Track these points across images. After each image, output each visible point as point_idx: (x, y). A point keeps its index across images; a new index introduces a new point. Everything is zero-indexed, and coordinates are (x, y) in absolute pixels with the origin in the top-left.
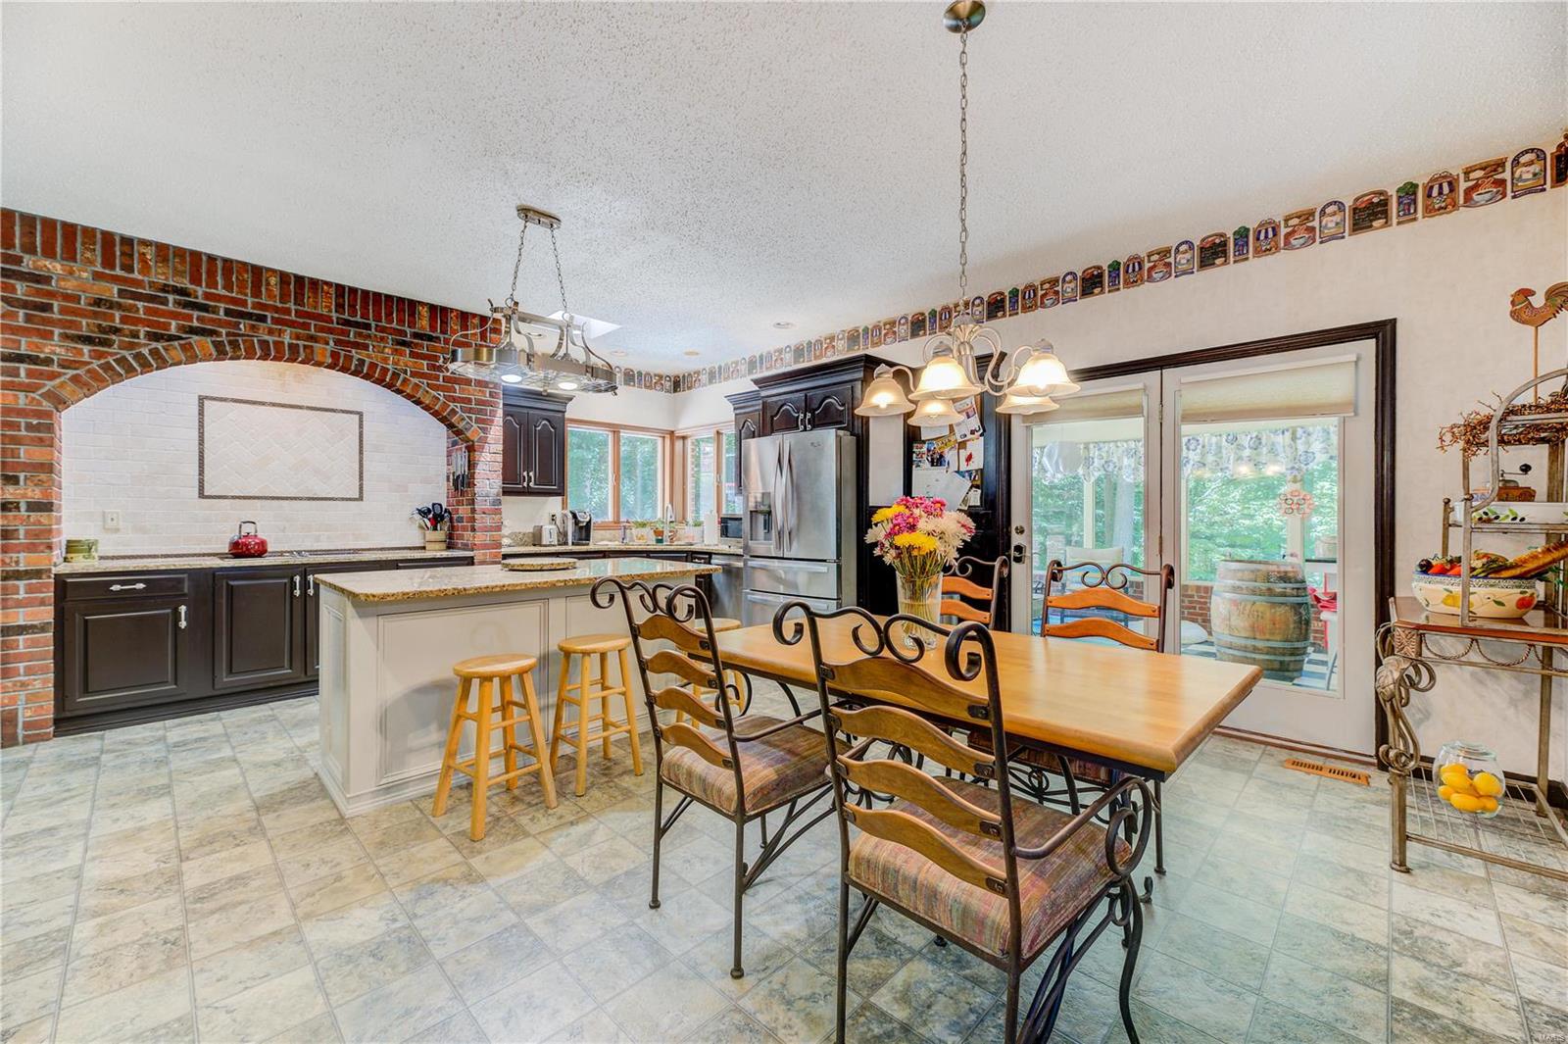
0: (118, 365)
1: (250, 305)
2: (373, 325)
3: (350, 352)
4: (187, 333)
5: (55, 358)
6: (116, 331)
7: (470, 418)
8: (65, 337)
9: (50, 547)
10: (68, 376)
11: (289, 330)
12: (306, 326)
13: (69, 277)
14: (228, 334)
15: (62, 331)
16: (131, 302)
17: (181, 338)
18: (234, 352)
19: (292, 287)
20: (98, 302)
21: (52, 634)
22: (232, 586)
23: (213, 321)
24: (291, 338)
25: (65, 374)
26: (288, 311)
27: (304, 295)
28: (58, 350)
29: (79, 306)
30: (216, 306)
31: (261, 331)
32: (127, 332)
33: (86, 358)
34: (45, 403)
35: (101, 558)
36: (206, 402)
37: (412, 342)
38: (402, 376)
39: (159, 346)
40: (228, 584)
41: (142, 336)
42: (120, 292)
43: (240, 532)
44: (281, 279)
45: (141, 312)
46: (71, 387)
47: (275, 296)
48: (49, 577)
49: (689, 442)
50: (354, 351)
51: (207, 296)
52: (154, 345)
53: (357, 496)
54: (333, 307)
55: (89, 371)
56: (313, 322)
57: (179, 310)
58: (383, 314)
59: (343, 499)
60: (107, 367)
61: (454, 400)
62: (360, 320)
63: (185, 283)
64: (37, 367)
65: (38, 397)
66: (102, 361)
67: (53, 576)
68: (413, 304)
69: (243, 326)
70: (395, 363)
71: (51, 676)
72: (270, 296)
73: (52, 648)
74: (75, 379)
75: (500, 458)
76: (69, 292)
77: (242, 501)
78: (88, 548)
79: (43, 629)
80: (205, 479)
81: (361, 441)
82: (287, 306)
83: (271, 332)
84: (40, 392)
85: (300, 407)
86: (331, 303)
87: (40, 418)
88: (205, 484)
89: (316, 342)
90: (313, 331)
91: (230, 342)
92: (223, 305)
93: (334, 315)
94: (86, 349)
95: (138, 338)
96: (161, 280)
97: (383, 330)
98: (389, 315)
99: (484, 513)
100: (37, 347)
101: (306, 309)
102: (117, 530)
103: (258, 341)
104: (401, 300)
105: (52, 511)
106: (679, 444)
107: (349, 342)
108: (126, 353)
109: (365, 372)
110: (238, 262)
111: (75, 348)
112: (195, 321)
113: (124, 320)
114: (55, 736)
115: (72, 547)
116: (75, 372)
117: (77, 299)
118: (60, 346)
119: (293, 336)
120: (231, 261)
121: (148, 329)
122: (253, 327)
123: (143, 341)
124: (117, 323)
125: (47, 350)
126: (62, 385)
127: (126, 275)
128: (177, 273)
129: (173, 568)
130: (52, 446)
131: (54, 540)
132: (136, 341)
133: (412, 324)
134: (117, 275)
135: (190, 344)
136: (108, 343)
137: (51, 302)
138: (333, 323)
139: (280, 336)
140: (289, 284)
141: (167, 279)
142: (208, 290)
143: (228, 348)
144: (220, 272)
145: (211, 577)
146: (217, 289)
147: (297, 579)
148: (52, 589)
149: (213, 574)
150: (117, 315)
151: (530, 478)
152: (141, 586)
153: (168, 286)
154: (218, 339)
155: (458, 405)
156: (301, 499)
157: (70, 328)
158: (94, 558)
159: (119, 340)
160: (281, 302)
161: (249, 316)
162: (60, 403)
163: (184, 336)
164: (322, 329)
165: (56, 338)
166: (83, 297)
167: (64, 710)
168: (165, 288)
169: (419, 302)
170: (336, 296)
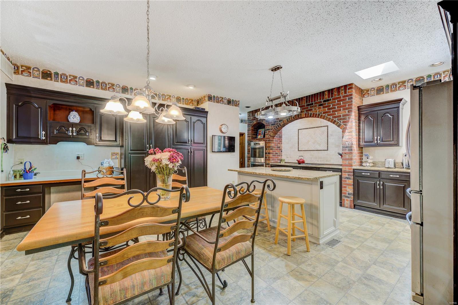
7: (341, 122)
36: (299, 130)
37: (323, 104)
38: (321, 114)
53: (327, 149)
59: (324, 150)
62: (311, 103)
68: (323, 93)
81: (328, 134)
85: (315, 128)
88: (299, 148)
97: (316, 103)
107: (309, 110)
133: (323, 99)
155: (337, 118)
156: (315, 150)
169: (325, 91)
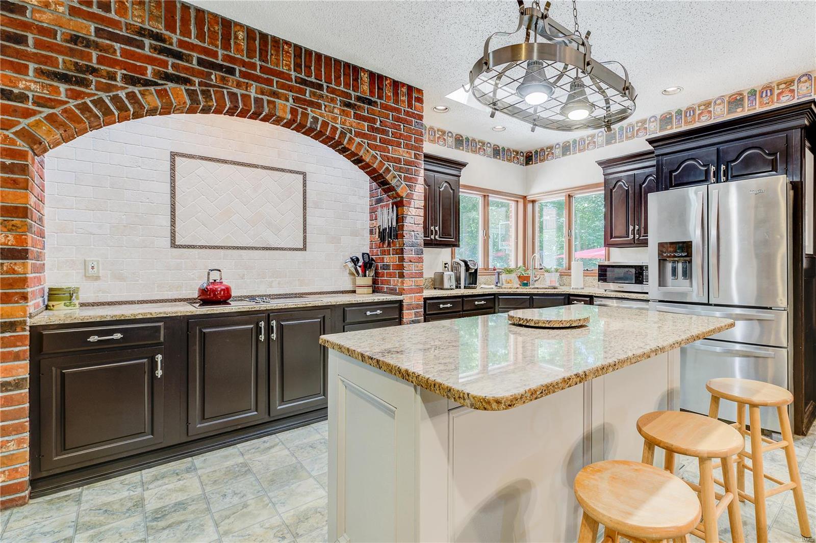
0: (96, 106)
1: (220, 57)
2: (325, 87)
3: (306, 109)
4: (161, 78)
5: (30, 95)
6: (93, 71)
7: (400, 176)
8: (40, 73)
9: (25, 297)
10: (43, 115)
11: (255, 84)
12: (269, 82)
13: (46, 10)
14: (200, 84)
15: (36, 66)
16: (108, 42)
17: (156, 84)
18: (206, 102)
19: (257, 42)
20: (75, 39)
21: (27, 390)
22: (204, 333)
23: (186, 69)
24: (256, 93)
25: (40, 112)
26: (253, 67)
27: (267, 52)
28: (33, 86)
29: (54, 41)
30: (190, 55)
31: (230, 84)
32: (105, 74)
33: (63, 97)
34: (19, 142)
35: (82, 305)
36: (177, 159)
37: (356, 105)
38: (348, 135)
39: (136, 90)
40: (201, 331)
41: (119, 78)
42: (97, 30)
43: (208, 278)
44: (247, 33)
45: (118, 54)
46: (46, 126)
47: (243, 51)
48: (24, 330)
49: (537, 205)
50: (309, 109)
51: (181, 43)
52: (131, 88)
53: (302, 247)
54: (292, 66)
55: (65, 111)
56: (275, 79)
57: (155, 55)
58: (333, 77)
59: (290, 249)
60: (84, 108)
61: (388, 159)
62: (314, 80)
63: (160, 28)
64: (10, 103)
65: (11, 136)
66: (79, 102)
67: (28, 328)
68: (356, 70)
69: (214, 76)
70: (343, 123)
71: (27, 435)
72: (238, 50)
73: (28, 405)
74: (51, 119)
75: (422, 213)
76: (45, 25)
77: (208, 251)
78: (69, 295)
79: (18, 385)
80: (176, 229)
81: (304, 198)
82: (253, 61)
83: (239, 85)
84: (14, 130)
85: (256, 166)
86: (290, 62)
87: (13, 157)
88: (177, 234)
89: (278, 98)
90: (275, 88)
91: (203, 92)
92: (195, 54)
93: (293, 74)
94: (63, 87)
95: (115, 80)
96: (137, 22)
97: (333, 91)
98: (338, 78)
99: (411, 261)
100: (11, 81)
101: (269, 66)
102: (97, 278)
103: (228, 92)
104: (347, 65)
105: (27, 258)
106: (530, 206)
107: (305, 100)
108: (103, 95)
109: (318, 129)
110: (209, 13)
111: (51, 85)
112: (170, 68)
113: (101, 60)
114: (31, 498)
115: (53, 294)
116: (51, 111)
117: (53, 34)
118: (35, 82)
119: (259, 91)
120: (203, 11)
121: (125, 72)
122: (223, 79)
123: (120, 84)
124: (94, 63)
125: (21, 85)
126: (38, 123)
127: (103, 14)
128: (152, 17)
129: (149, 316)
130: (27, 189)
131: (29, 290)
132: (113, 83)
133: (356, 89)
134: (93, 13)
135: (165, 90)
136: (85, 83)
137: (25, 34)
138: (292, 81)
139: (247, 90)
140: (255, 40)
141: (143, 22)
142: (182, 38)
143: (200, 97)
144: (193, 21)
145: (185, 325)
146: (190, 38)
147: (262, 324)
148: (28, 342)
149: (188, 321)
150: (95, 55)
151: (436, 231)
152: (118, 336)
153: (145, 29)
154: (192, 88)
155: (391, 164)
156: (257, 249)
157: (45, 64)
158: (75, 305)
159: (97, 81)
160: (248, 57)
161: (219, 67)
162: (35, 144)
163: (160, 82)
164: (283, 86)
165: (31, 72)
166: (59, 33)
167: (40, 471)
168: (141, 32)
169: (362, 69)
170: (295, 56)
